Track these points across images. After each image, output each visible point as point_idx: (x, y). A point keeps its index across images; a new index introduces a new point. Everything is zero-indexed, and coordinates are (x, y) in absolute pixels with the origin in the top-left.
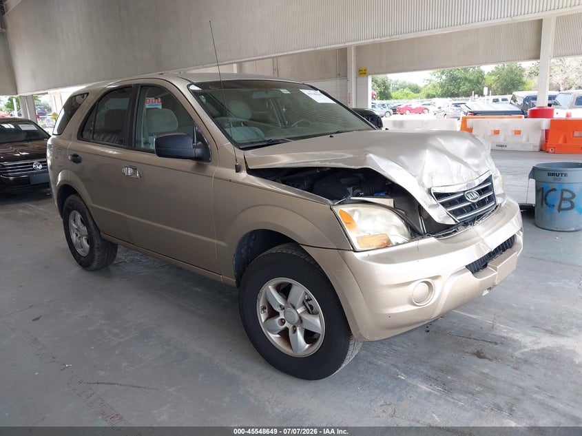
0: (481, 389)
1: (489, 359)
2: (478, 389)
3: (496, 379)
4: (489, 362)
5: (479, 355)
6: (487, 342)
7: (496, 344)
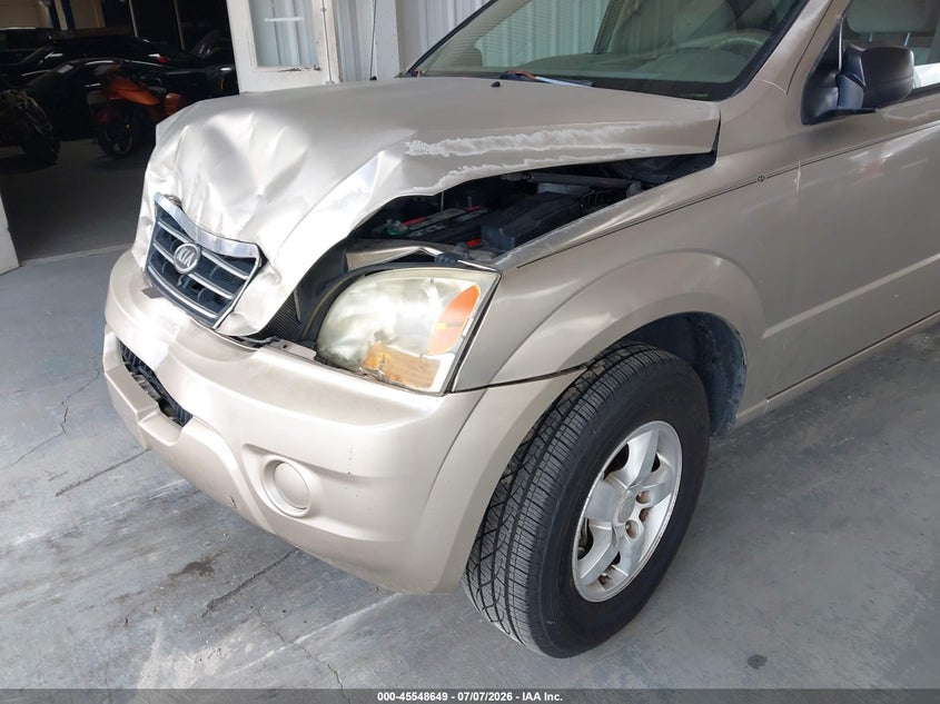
0: (120, 534)
1: (176, 575)
2: (125, 531)
3: (122, 559)
4: (172, 571)
5: (201, 567)
6: (229, 595)
7: (212, 606)
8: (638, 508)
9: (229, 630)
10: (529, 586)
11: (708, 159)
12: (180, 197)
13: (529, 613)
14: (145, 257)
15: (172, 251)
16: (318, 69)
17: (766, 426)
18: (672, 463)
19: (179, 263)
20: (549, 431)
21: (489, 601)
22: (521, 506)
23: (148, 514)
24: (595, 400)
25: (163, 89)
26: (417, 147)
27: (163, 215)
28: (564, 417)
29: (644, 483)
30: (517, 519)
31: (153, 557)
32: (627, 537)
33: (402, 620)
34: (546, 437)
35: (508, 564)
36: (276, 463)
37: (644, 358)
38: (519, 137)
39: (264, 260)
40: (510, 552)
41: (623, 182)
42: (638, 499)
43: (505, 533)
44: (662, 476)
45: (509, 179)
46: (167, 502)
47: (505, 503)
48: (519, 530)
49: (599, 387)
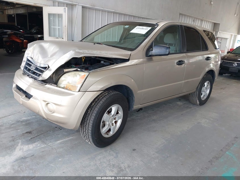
1: (24, 134)
5: (30, 132)
6: (35, 137)
7: (31, 139)
8: (114, 121)
9: (35, 142)
10: (92, 130)
11: (127, 60)
12: (32, 57)
13: (92, 136)
14: (23, 68)
15: (30, 67)
16: (63, 38)
17: (146, 115)
18: (121, 113)
19: (31, 68)
20: (97, 104)
21: (85, 135)
22: (91, 116)
23: (18, 123)
24: (105, 99)
25: (23, 39)
26: (77, 50)
27: (28, 60)
28: (99, 102)
29: (115, 116)
30: (90, 118)
31: (19, 130)
32: (112, 126)
33: (70, 142)
34: (96, 105)
35: (88, 127)
36: (48, 103)
37: (115, 93)
38: (95, 51)
39: (49, 67)
40: (89, 125)
41: (113, 63)
42: (114, 119)
43: (88, 121)
44: (119, 115)
45: (92, 57)
46: (22, 122)
47: (88, 116)
48: (90, 120)
49: (106, 97)
